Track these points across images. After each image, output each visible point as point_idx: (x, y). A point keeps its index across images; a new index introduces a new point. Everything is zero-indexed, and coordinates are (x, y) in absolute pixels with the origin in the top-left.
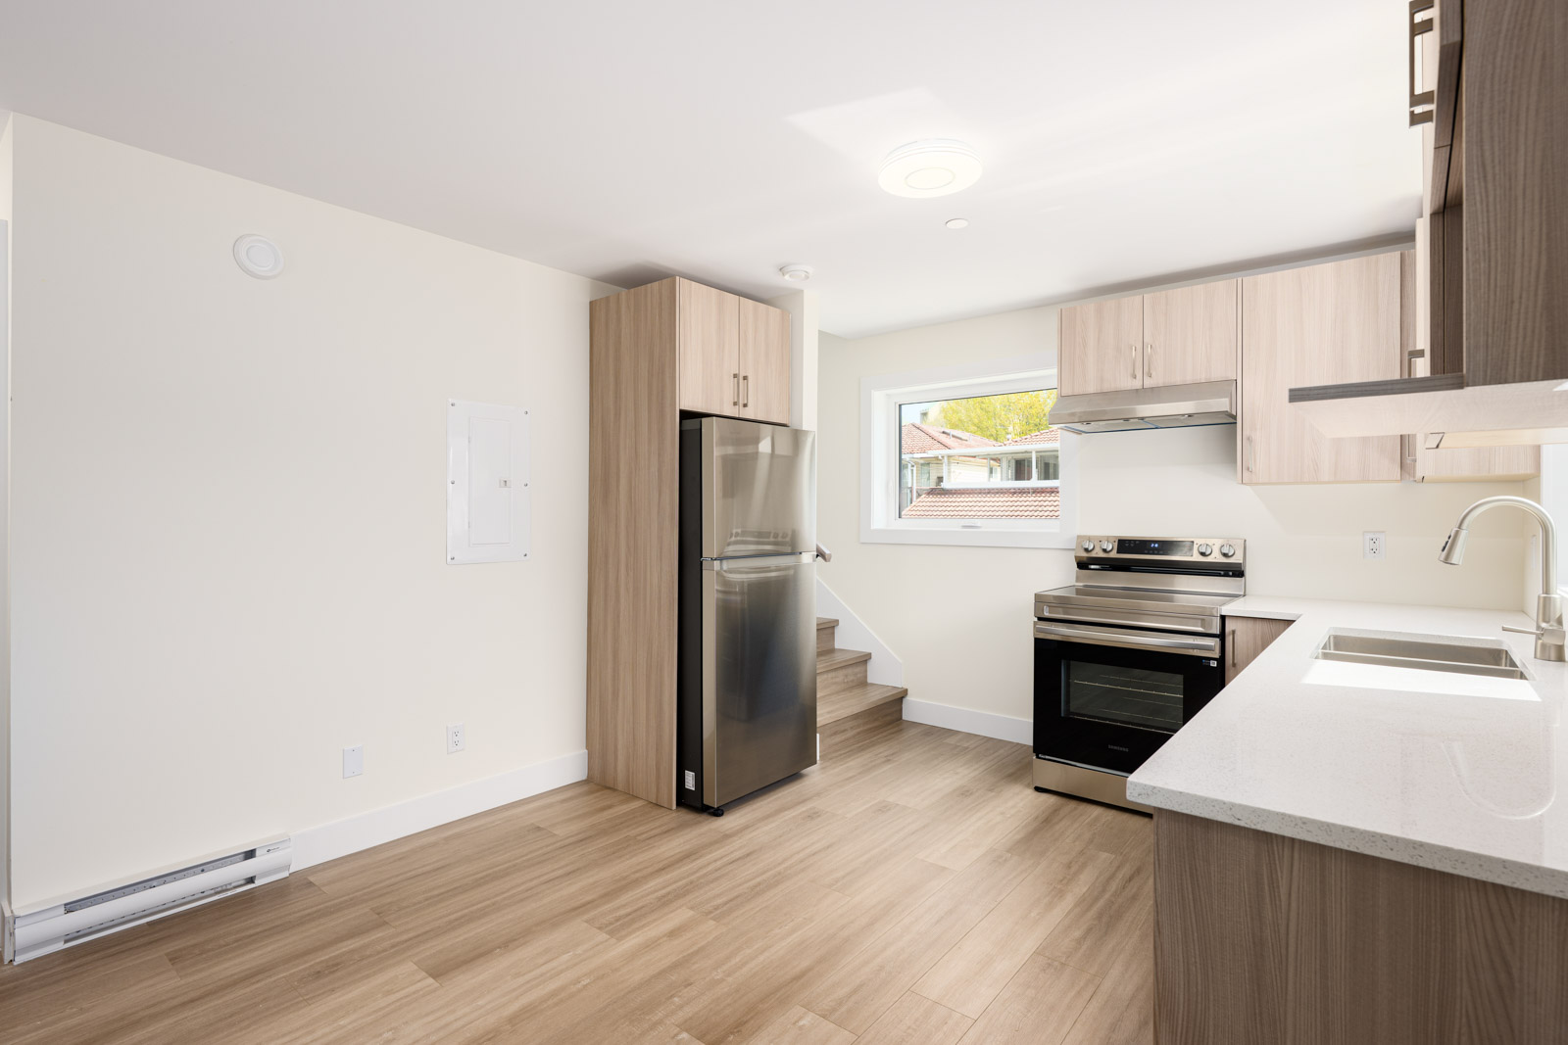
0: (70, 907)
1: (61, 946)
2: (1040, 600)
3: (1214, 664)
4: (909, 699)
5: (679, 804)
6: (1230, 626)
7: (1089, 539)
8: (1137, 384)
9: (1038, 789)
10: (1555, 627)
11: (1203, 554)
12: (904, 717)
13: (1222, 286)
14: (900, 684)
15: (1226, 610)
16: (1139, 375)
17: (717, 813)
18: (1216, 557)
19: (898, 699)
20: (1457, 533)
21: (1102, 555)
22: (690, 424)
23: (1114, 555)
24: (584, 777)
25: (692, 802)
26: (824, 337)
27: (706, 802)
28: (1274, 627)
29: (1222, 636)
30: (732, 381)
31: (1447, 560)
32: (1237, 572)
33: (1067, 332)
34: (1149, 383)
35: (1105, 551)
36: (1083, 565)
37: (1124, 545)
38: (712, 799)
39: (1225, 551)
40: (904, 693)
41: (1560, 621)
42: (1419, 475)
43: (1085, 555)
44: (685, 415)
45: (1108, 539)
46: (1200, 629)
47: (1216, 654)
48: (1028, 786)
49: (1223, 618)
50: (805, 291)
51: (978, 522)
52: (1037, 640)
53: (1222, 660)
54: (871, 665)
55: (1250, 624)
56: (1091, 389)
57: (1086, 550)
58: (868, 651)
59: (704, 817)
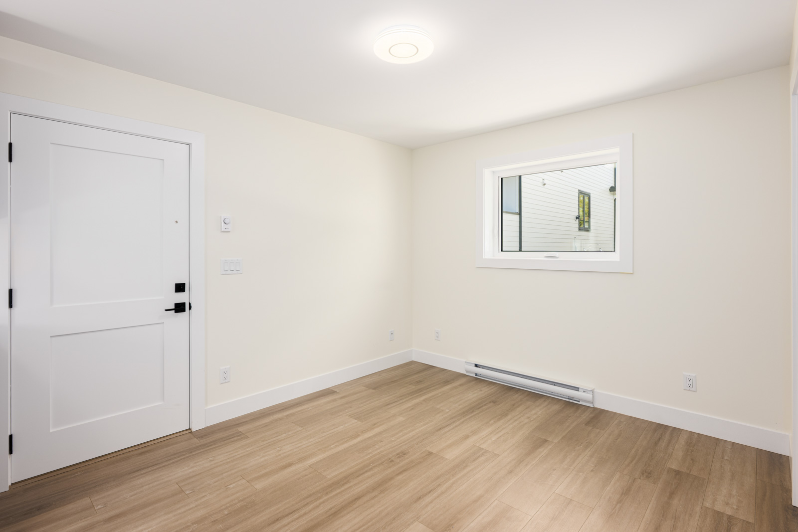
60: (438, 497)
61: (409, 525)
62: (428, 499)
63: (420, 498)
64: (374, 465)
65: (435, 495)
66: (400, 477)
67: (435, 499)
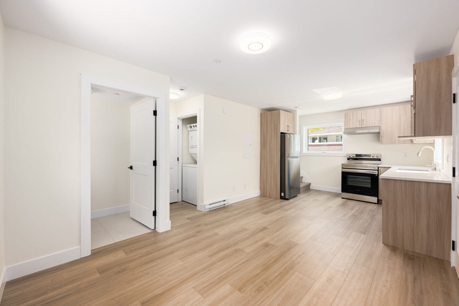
0: (210, 204)
1: (208, 210)
2: (342, 165)
3: (377, 175)
4: (311, 185)
5: (281, 198)
6: (379, 169)
7: (350, 154)
8: (361, 126)
9: (342, 198)
10: (434, 165)
11: (373, 157)
12: (310, 188)
13: (377, 110)
14: (310, 182)
15: (379, 166)
16: (361, 124)
17: (288, 199)
18: (375, 157)
19: (309, 185)
20: (419, 152)
21: (353, 157)
22: (282, 134)
23: (355, 157)
24: (260, 195)
25: (283, 198)
26: (300, 117)
27: (286, 198)
28: (386, 168)
29: (378, 170)
30: (287, 127)
31: (418, 156)
32: (380, 160)
33: (346, 117)
34: (363, 126)
35: (353, 156)
36: (348, 159)
37: (357, 155)
38: (287, 197)
39: (377, 156)
40: (310, 184)
41: (435, 165)
42: (414, 143)
43: (349, 157)
44: (281, 133)
45: (354, 154)
46: (374, 169)
47: (377, 173)
48: (340, 198)
49: (378, 167)
50: (297, 110)
51: (325, 152)
52: (342, 172)
53: (378, 174)
54: (303, 179)
55: (383, 168)
56: (351, 127)
57: (349, 156)
58: (302, 176)
59: (285, 200)
60: (239, 261)
61: (251, 252)
62: (244, 260)
63: (247, 261)
64: (276, 280)
65: (240, 262)
66: (258, 272)
67: (240, 261)
